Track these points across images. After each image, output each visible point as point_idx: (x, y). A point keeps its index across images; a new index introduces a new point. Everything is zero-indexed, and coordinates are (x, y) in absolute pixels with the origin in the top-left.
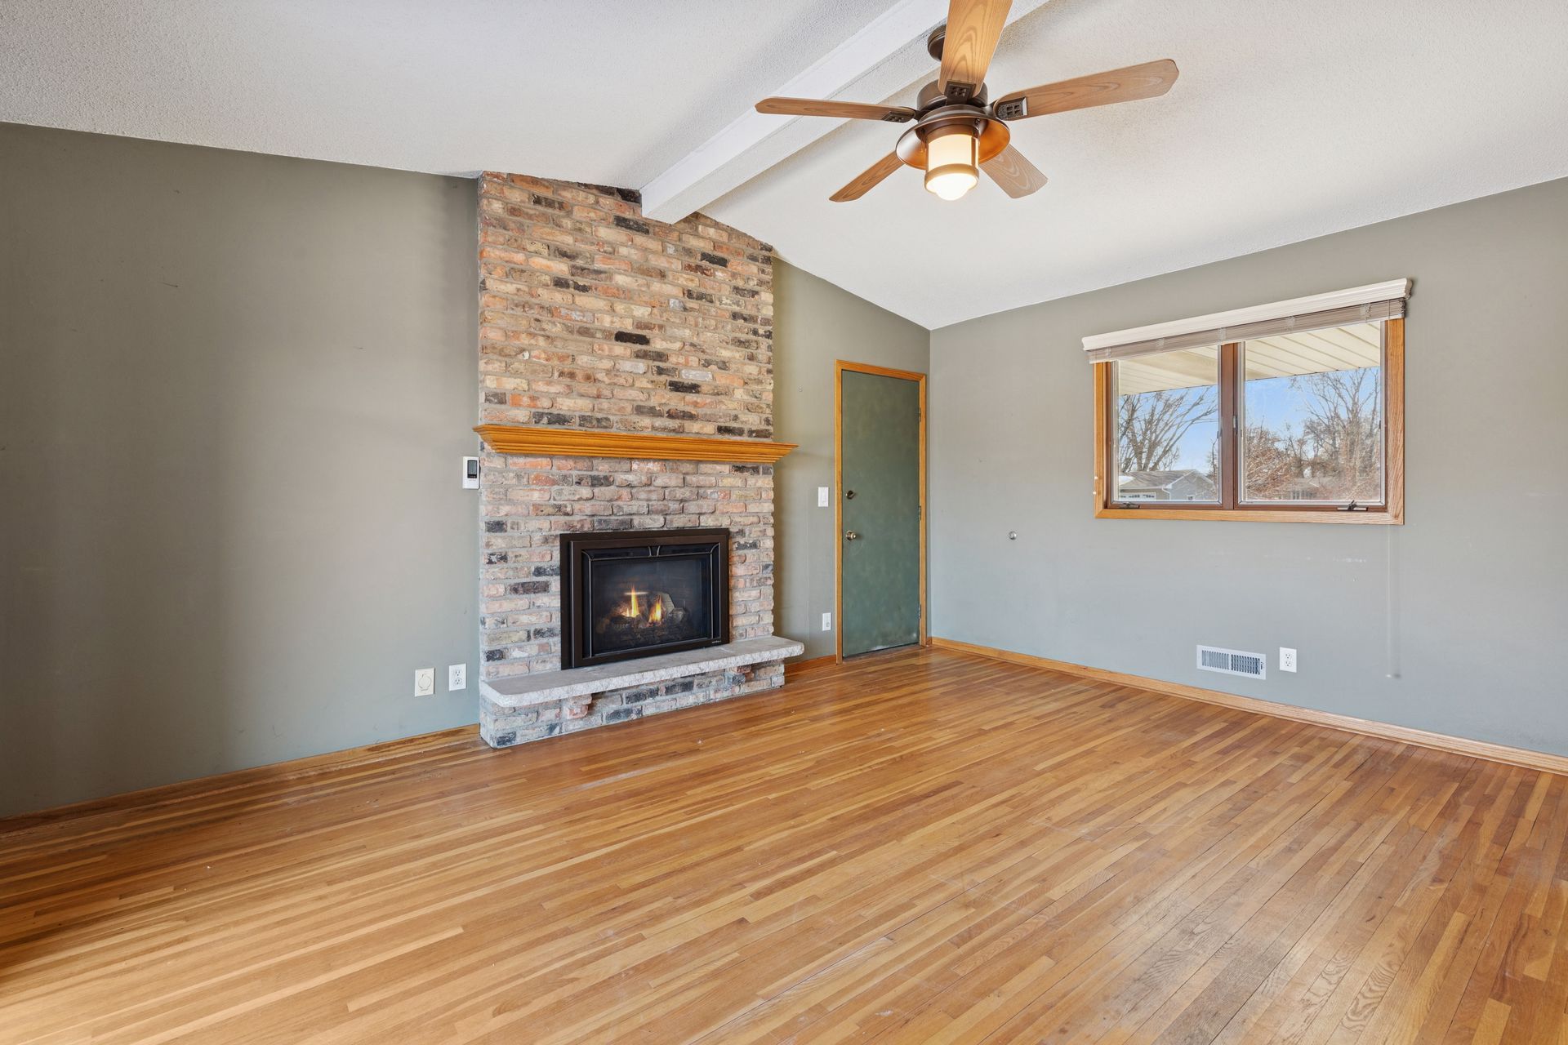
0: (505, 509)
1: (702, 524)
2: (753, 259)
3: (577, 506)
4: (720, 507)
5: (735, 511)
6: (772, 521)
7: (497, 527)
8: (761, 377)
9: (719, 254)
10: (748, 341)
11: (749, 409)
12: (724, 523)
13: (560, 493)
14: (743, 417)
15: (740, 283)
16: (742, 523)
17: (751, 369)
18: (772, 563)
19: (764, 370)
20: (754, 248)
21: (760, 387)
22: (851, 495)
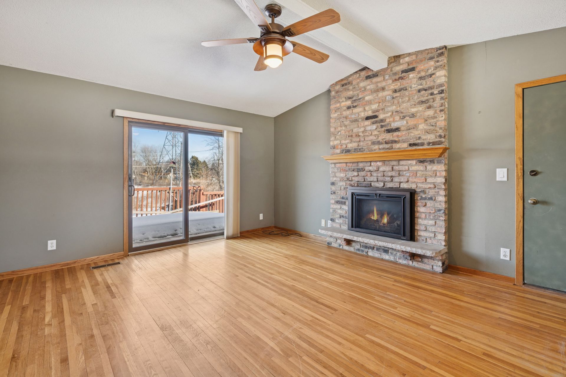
0: (335, 179)
1: (401, 187)
2: (431, 58)
3: (353, 178)
4: (410, 179)
5: (419, 181)
6: (444, 187)
7: (333, 184)
8: (436, 115)
9: (410, 67)
10: (427, 100)
11: (428, 132)
12: (413, 186)
13: (348, 174)
14: (424, 137)
15: (423, 74)
16: (423, 187)
17: (430, 112)
18: (444, 209)
19: (438, 111)
20: (432, 53)
21: (435, 120)
22: (534, 173)
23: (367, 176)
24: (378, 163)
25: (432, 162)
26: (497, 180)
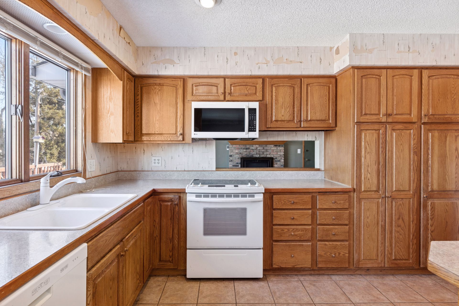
0: (232, 153)
1: (267, 156)
3: (243, 153)
4: (271, 153)
5: (275, 154)
6: (283, 156)
7: (231, 156)
12: (272, 156)
13: (241, 151)
16: (276, 156)
18: (284, 165)
22: (307, 151)
23: (251, 152)
24: (257, 146)
25: (280, 146)
26: (298, 153)
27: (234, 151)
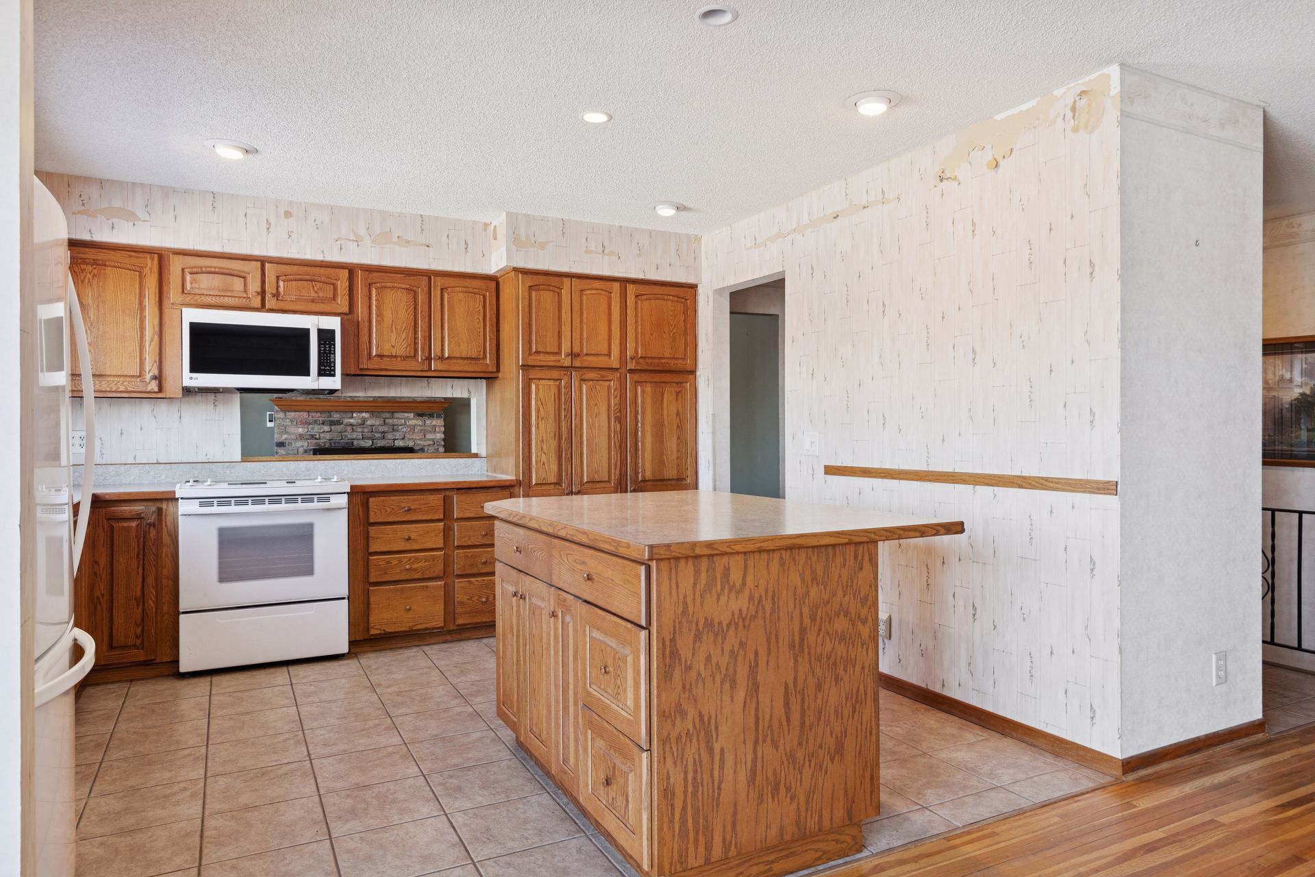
0: (285, 436)
1: (396, 445)
3: (322, 435)
6: (443, 443)
7: (281, 444)
12: (411, 444)
13: (313, 429)
23: (345, 431)
24: (364, 414)
25: (431, 416)
27: (292, 429)
